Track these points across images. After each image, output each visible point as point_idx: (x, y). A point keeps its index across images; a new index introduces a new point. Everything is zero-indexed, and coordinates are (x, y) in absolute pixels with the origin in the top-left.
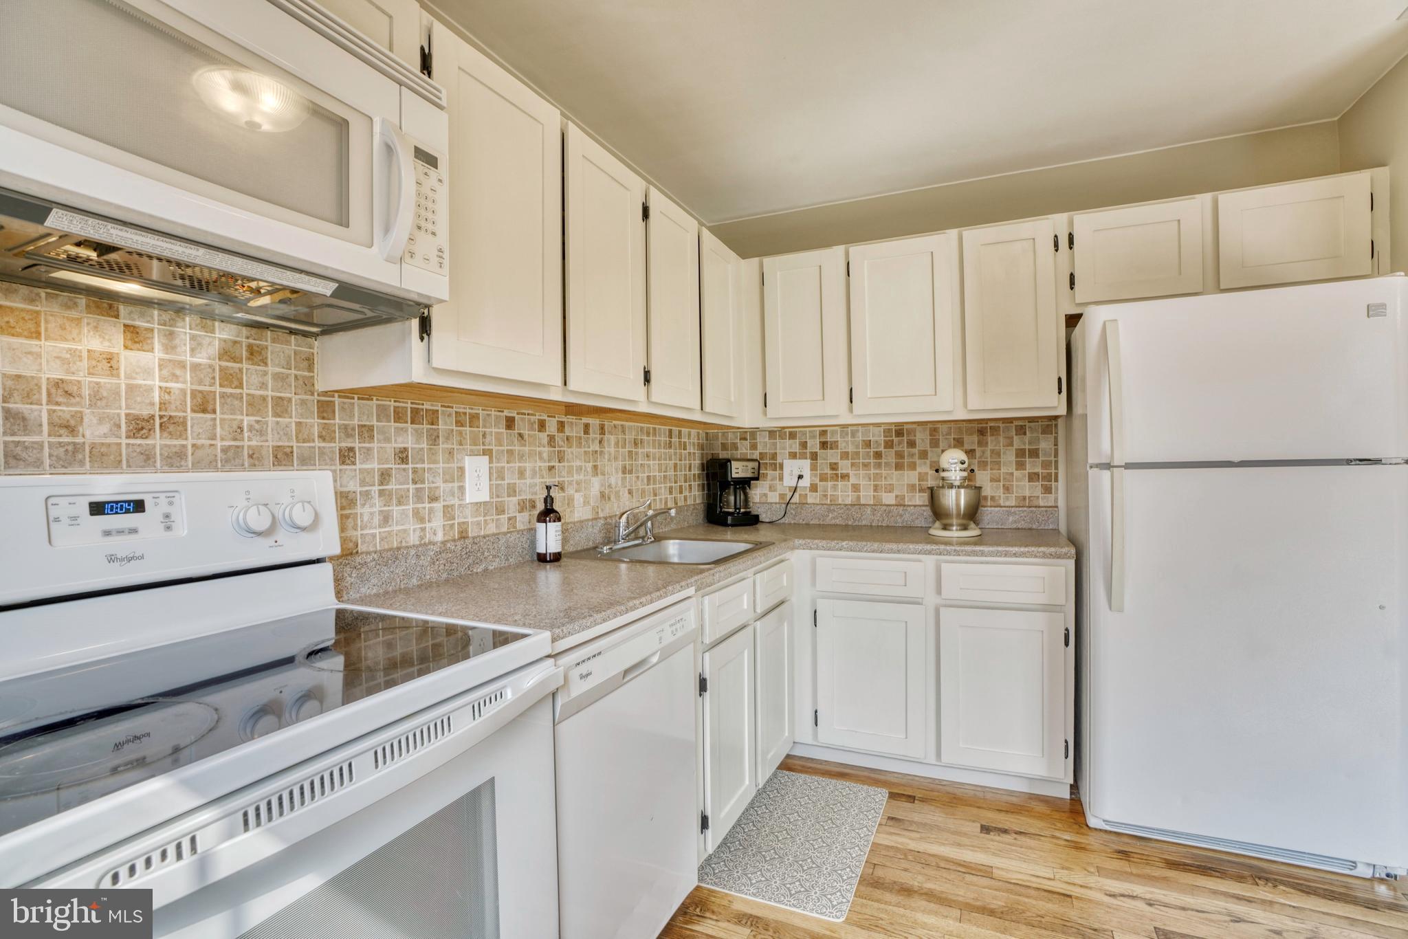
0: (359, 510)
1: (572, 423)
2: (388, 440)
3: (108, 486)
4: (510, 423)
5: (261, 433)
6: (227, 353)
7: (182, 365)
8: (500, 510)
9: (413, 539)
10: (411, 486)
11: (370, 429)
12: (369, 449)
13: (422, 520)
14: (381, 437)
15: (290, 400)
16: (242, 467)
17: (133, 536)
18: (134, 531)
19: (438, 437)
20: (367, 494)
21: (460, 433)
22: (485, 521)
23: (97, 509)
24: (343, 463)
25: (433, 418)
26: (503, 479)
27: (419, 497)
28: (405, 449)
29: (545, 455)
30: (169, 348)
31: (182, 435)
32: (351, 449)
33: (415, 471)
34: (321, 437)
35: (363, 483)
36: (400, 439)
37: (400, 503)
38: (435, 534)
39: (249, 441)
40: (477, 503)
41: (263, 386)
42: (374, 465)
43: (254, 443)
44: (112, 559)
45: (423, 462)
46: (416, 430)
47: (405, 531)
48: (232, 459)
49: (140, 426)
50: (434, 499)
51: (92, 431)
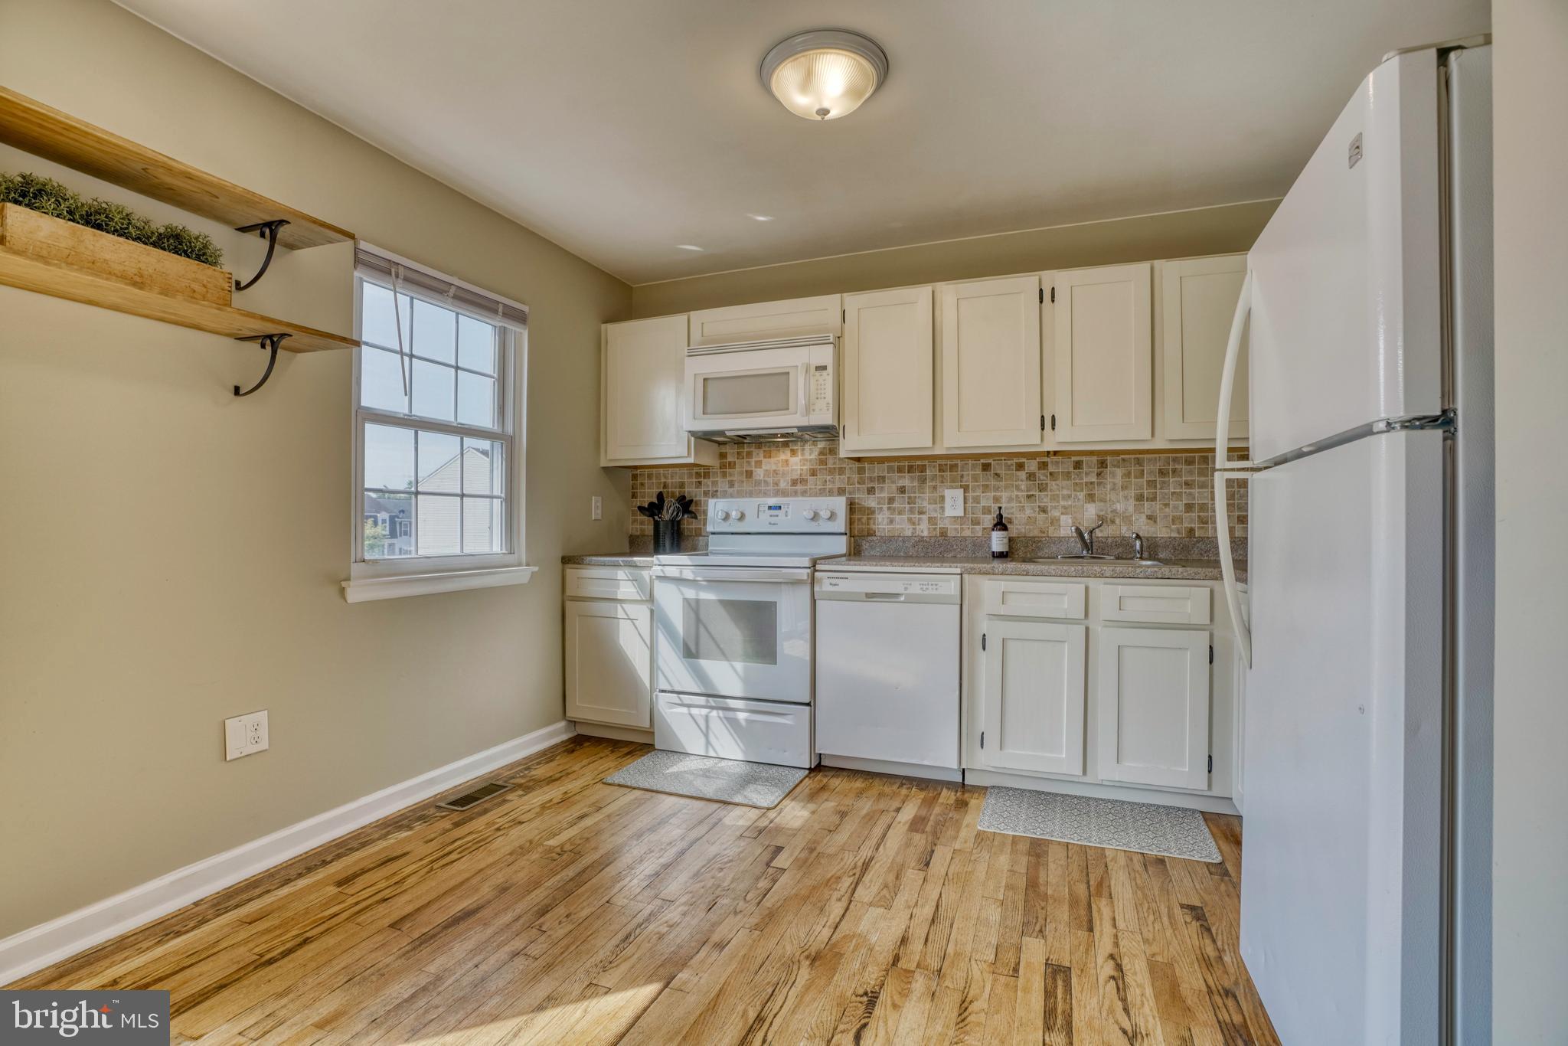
0: (877, 516)
1: (1057, 463)
2: (893, 482)
3: (773, 501)
4: (986, 467)
5: (833, 482)
6: (821, 453)
7: (807, 460)
8: (976, 522)
9: (908, 533)
10: (907, 506)
11: (884, 477)
12: (882, 487)
13: (914, 524)
14: (889, 481)
15: (845, 468)
16: (826, 496)
17: (776, 518)
18: (777, 516)
19: (926, 479)
20: (881, 509)
21: (943, 476)
22: (962, 528)
23: (770, 508)
24: (868, 494)
25: (923, 469)
26: (979, 503)
27: (911, 511)
28: (904, 487)
29: (1023, 487)
30: (803, 455)
31: (806, 485)
32: (873, 488)
33: (909, 498)
34: (859, 483)
35: (879, 503)
36: (901, 481)
37: (899, 514)
38: (922, 531)
39: (829, 486)
40: (955, 517)
41: (835, 463)
42: (885, 495)
43: (830, 486)
44: (770, 524)
45: (915, 493)
46: (911, 477)
47: (902, 528)
48: (822, 492)
49: (794, 482)
50: (921, 513)
51: (783, 485)
